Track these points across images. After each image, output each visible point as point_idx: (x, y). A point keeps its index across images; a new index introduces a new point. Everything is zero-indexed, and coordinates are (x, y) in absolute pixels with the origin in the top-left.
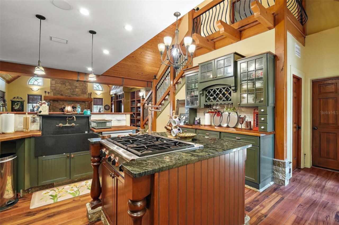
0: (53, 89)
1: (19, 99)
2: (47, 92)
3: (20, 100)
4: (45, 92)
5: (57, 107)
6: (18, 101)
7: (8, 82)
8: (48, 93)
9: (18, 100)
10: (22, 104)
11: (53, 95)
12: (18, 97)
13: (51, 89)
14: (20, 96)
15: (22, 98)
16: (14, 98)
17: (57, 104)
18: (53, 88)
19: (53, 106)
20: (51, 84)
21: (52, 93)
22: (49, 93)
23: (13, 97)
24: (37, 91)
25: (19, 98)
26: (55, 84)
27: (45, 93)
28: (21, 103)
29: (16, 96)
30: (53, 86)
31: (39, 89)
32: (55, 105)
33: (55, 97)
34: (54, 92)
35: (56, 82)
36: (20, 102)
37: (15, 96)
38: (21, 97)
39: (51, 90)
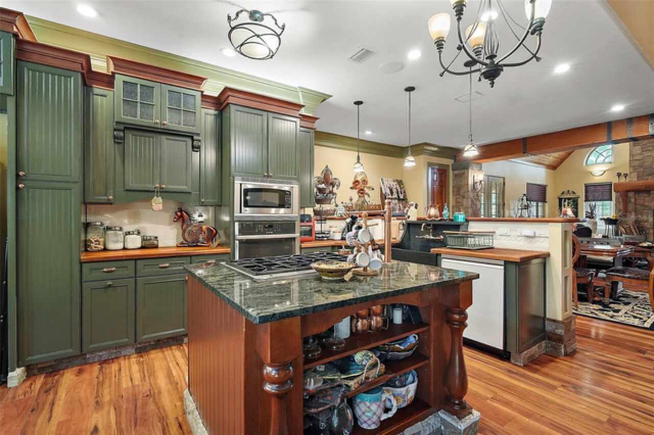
0: (636, 165)
1: (570, 195)
2: (622, 174)
3: (572, 196)
4: (619, 175)
5: (647, 206)
6: (569, 199)
7: (553, 167)
8: (626, 177)
9: (568, 196)
10: (575, 203)
11: (636, 179)
12: (568, 191)
13: (630, 166)
14: (571, 190)
15: (575, 192)
16: (563, 193)
17: (647, 199)
18: (637, 163)
19: (636, 205)
20: (631, 155)
21: (635, 175)
22: (626, 175)
23: (561, 192)
24: (602, 174)
25: (570, 192)
26: (641, 154)
27: (619, 177)
28: (574, 201)
29: (566, 190)
30: (635, 158)
31: (605, 171)
32: (642, 202)
33: (641, 182)
34: (638, 172)
35: (642, 148)
36: (572, 200)
37: (564, 190)
38: (574, 190)
39: (632, 168)
